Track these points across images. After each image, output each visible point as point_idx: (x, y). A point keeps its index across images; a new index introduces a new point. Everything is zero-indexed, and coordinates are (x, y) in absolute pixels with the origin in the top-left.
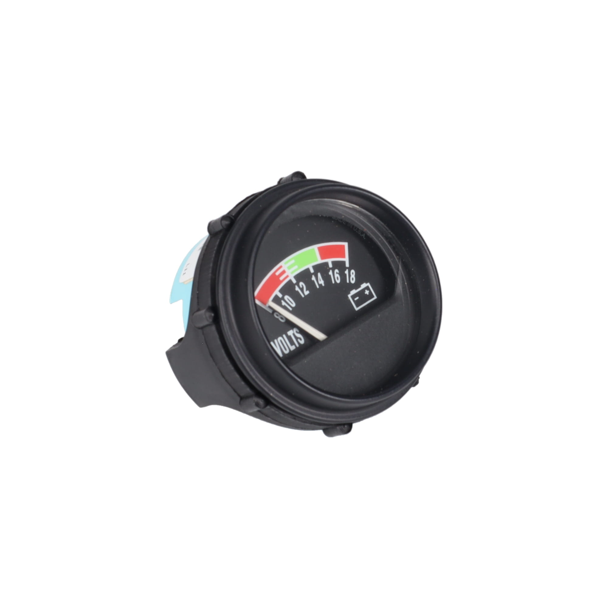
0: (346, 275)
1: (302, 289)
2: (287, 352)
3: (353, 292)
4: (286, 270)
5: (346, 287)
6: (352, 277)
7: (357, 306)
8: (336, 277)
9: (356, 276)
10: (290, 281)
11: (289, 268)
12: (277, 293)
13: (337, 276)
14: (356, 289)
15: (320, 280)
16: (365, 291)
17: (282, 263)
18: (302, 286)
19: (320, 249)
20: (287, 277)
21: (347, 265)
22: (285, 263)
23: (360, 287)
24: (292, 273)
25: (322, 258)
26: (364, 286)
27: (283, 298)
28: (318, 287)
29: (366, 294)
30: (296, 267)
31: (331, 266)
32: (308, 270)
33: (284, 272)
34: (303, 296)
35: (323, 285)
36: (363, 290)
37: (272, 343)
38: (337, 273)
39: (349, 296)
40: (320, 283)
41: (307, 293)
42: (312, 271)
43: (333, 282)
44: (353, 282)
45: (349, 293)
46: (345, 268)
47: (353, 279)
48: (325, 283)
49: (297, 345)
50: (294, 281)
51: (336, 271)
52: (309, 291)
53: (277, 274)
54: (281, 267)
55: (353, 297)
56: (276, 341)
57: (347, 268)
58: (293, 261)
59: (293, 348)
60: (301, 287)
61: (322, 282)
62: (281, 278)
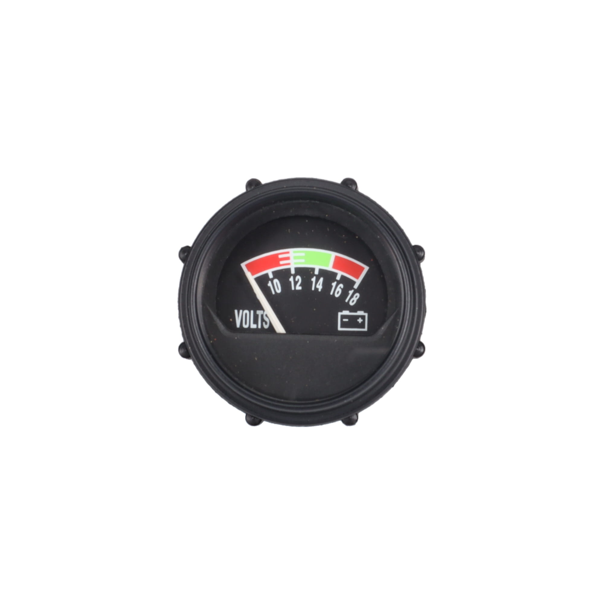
0: (348, 294)
1: (296, 283)
2: (245, 326)
3: (346, 313)
4: (292, 258)
5: (341, 304)
6: (353, 299)
7: (342, 327)
8: (337, 291)
9: (358, 301)
10: (289, 270)
11: (295, 258)
12: (270, 272)
13: (339, 290)
14: (351, 311)
15: (319, 285)
16: (358, 318)
17: (291, 250)
18: (298, 280)
19: (337, 258)
20: (289, 264)
21: (356, 286)
22: (294, 252)
23: (356, 311)
24: (295, 263)
25: (335, 266)
26: (360, 313)
27: (272, 280)
28: (313, 289)
29: (358, 322)
30: (303, 261)
31: (338, 278)
32: (313, 270)
33: (288, 258)
34: (293, 288)
35: (320, 290)
36: (358, 317)
37: (236, 311)
38: (340, 287)
39: (340, 314)
40: (318, 286)
41: (299, 288)
42: (316, 272)
43: (332, 293)
44: (351, 304)
45: (341, 311)
46: (352, 288)
47: (353, 301)
48: (322, 290)
49: (260, 327)
50: (293, 272)
51: (341, 285)
52: (302, 288)
53: (280, 256)
54: (288, 253)
55: (343, 317)
56: (241, 311)
57: (354, 289)
58: (303, 254)
59: (253, 326)
60: (296, 280)
61: (320, 287)
62: (282, 262)
